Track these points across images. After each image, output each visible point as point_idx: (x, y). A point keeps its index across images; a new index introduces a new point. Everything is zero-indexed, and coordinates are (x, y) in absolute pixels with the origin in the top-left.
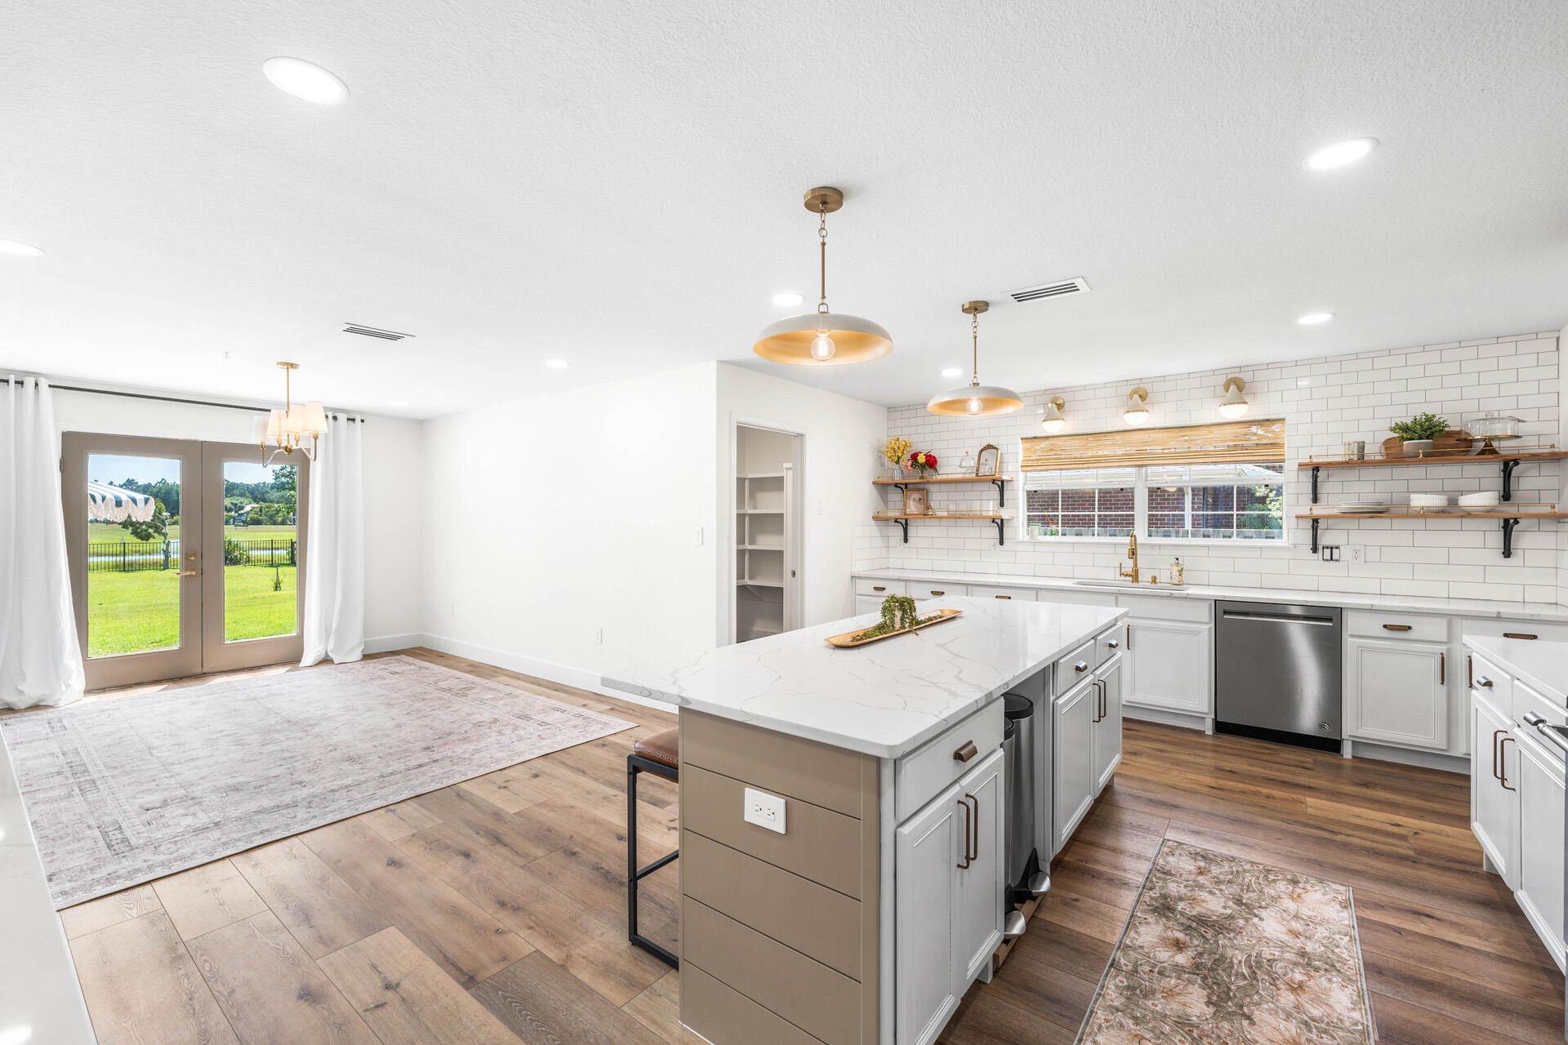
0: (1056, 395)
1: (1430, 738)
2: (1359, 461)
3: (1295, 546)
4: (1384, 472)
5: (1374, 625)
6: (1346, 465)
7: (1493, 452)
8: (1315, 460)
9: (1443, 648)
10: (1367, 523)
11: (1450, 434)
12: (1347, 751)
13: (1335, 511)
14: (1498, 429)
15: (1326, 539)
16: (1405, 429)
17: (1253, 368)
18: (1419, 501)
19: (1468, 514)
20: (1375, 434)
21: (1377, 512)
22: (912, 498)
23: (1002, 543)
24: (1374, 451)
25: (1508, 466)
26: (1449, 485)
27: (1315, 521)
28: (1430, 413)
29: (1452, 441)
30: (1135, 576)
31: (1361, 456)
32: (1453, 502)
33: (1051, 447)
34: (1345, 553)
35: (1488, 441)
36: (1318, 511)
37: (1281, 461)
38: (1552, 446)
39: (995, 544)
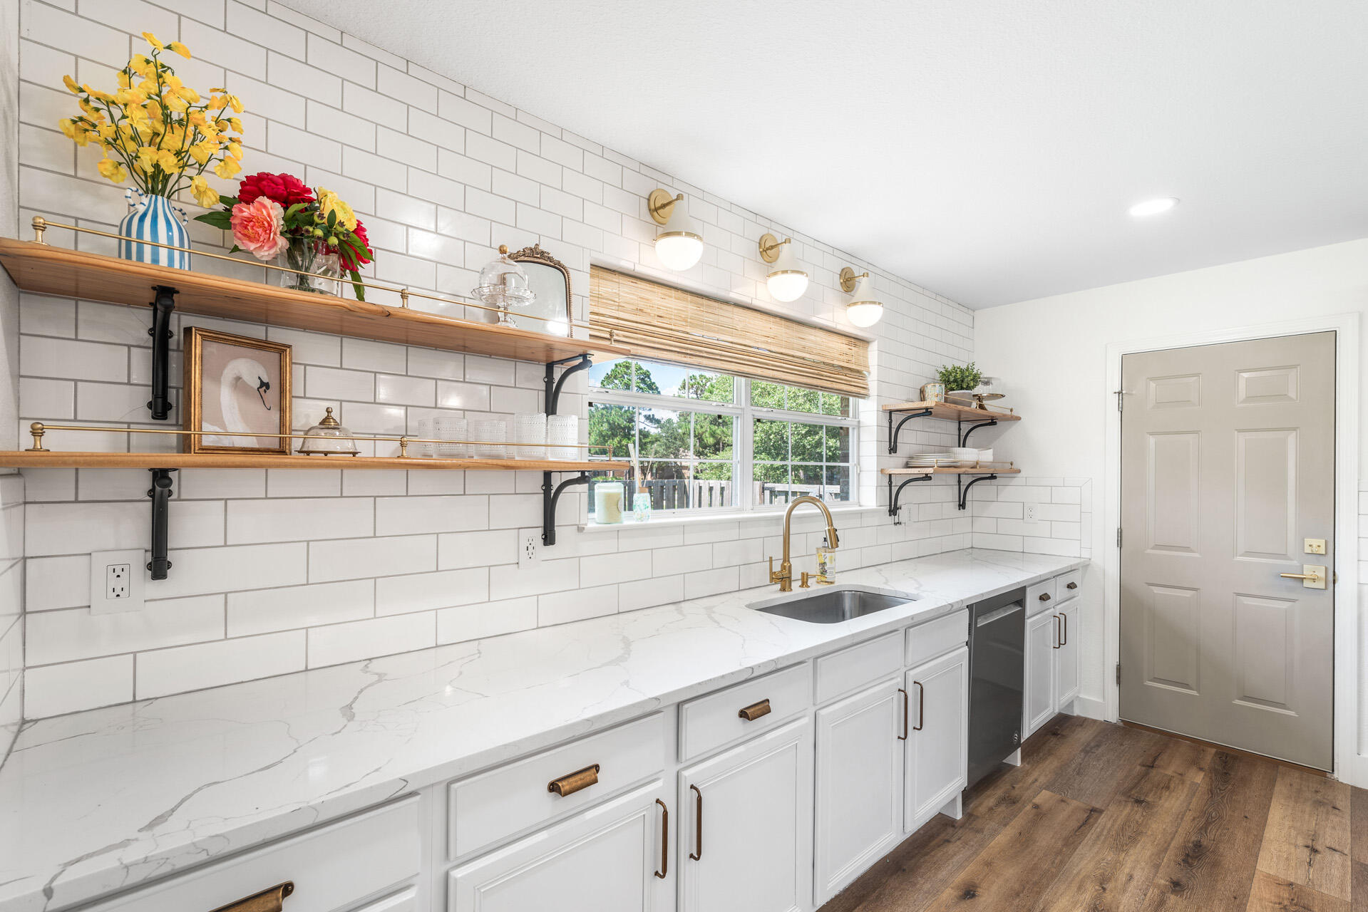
0: (661, 187)
3: (880, 508)
5: (1036, 600)
22: (229, 372)
23: (549, 538)
25: (961, 426)
27: (890, 476)
30: (786, 580)
34: (904, 514)
37: (864, 396)
38: (1011, 410)
39: (530, 541)
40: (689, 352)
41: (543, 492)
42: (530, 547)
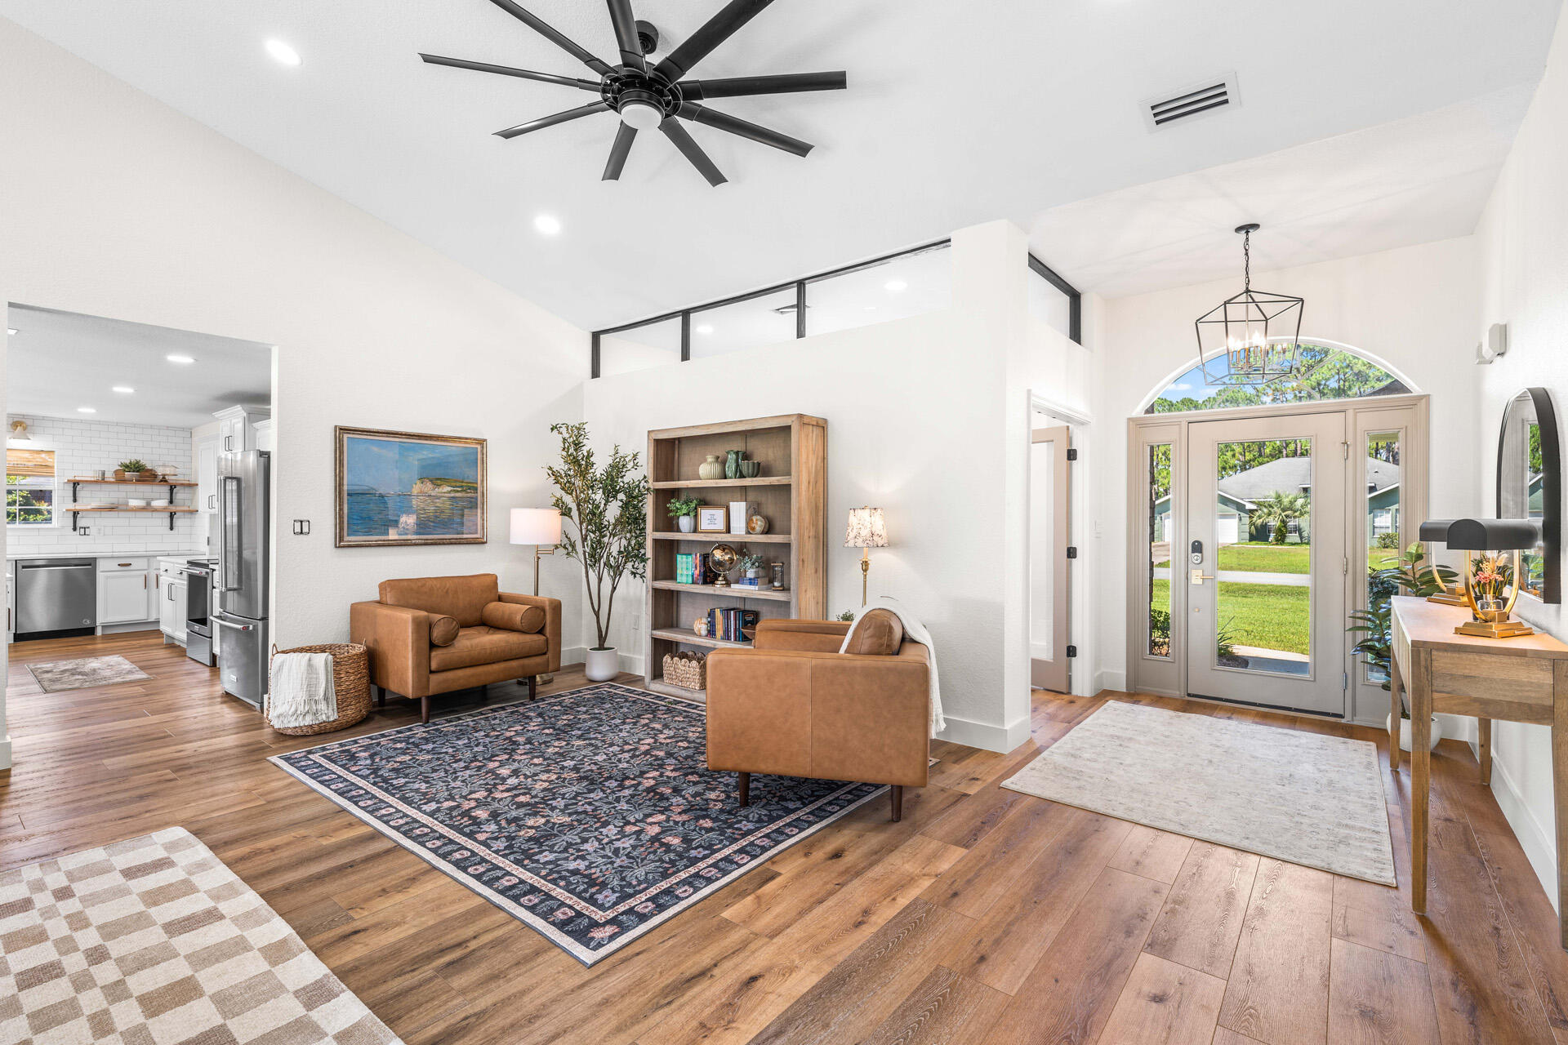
1: (140, 616)
2: (102, 481)
3: (63, 527)
4: (115, 487)
5: (114, 565)
6: (96, 482)
7: (166, 481)
8: (77, 479)
9: (146, 572)
10: (104, 514)
11: (148, 470)
12: (99, 632)
13: (89, 507)
14: (168, 471)
15: (81, 523)
16: (127, 466)
17: (34, 418)
18: (133, 503)
19: (155, 510)
20: (111, 467)
21: (112, 509)
24: (109, 476)
25: (172, 488)
26: (148, 495)
27: (75, 514)
28: (138, 459)
29: (147, 474)
31: (103, 479)
32: (148, 504)
34: (92, 531)
35: (164, 476)
36: (78, 507)
37: (53, 476)
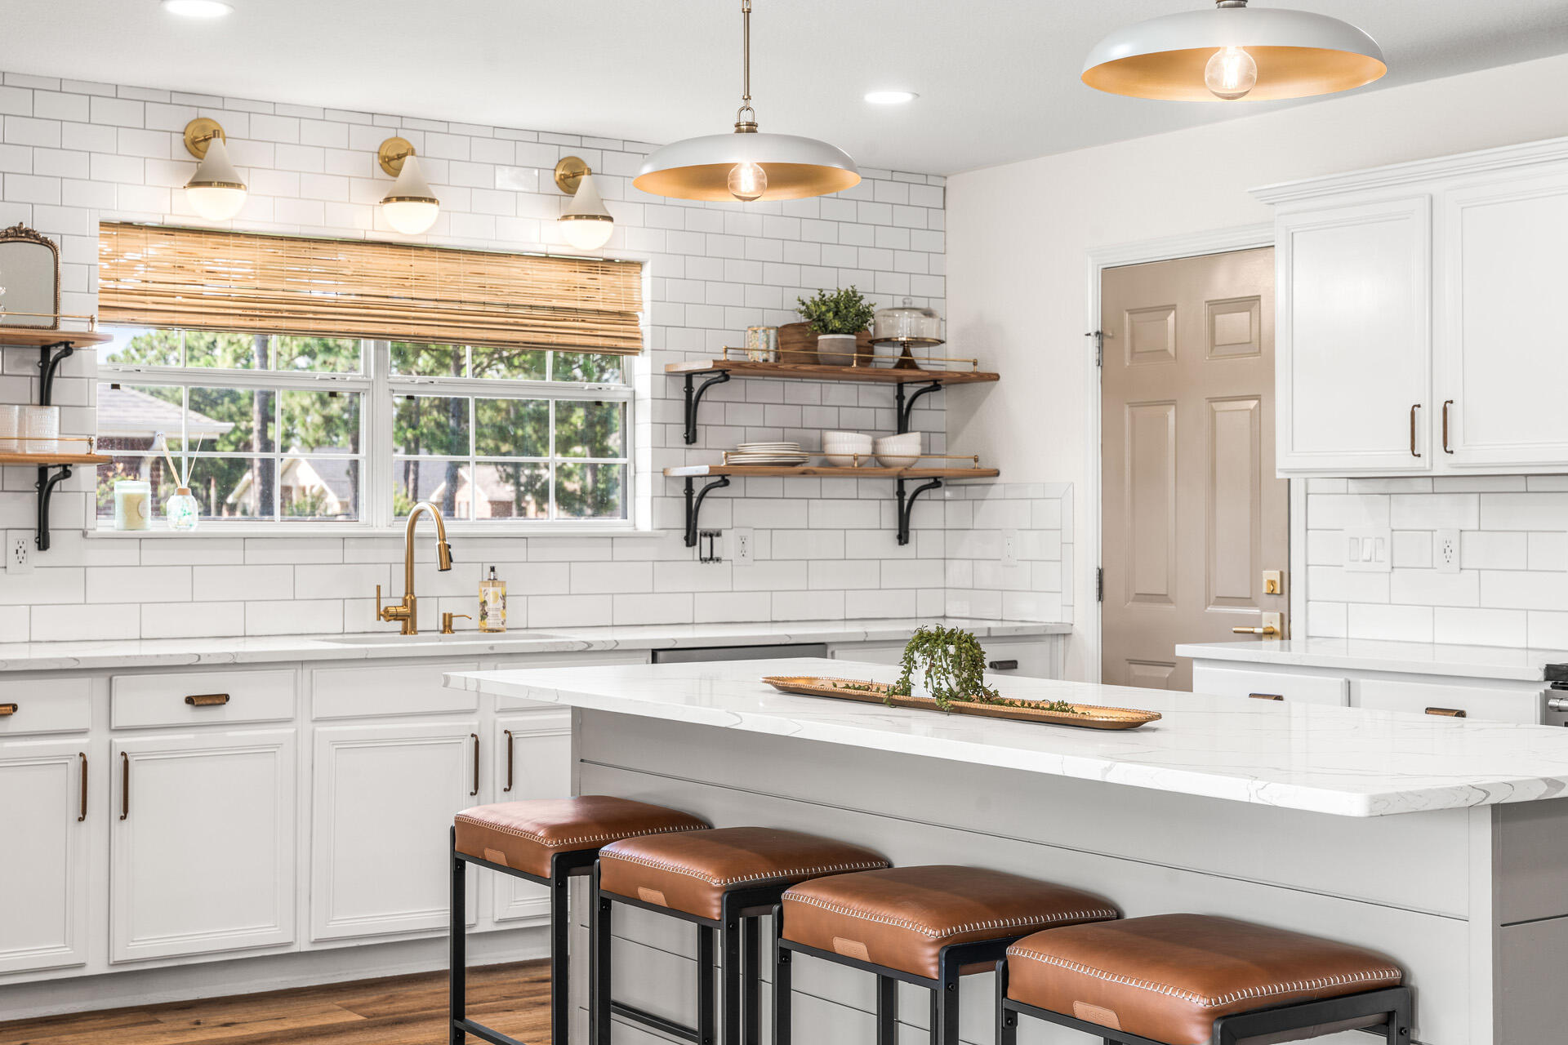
0: (204, 113)
7: (905, 365)
13: (722, 465)
14: (922, 328)
15: (703, 518)
21: (793, 464)
23: (43, 543)
25: (902, 392)
27: (690, 480)
29: (864, 340)
30: (407, 619)
33: (180, 260)
34: (729, 544)
35: (907, 346)
37: (633, 352)
38: (975, 364)
39: (21, 544)
40: (258, 313)
41: (37, 489)
42: (21, 551)
